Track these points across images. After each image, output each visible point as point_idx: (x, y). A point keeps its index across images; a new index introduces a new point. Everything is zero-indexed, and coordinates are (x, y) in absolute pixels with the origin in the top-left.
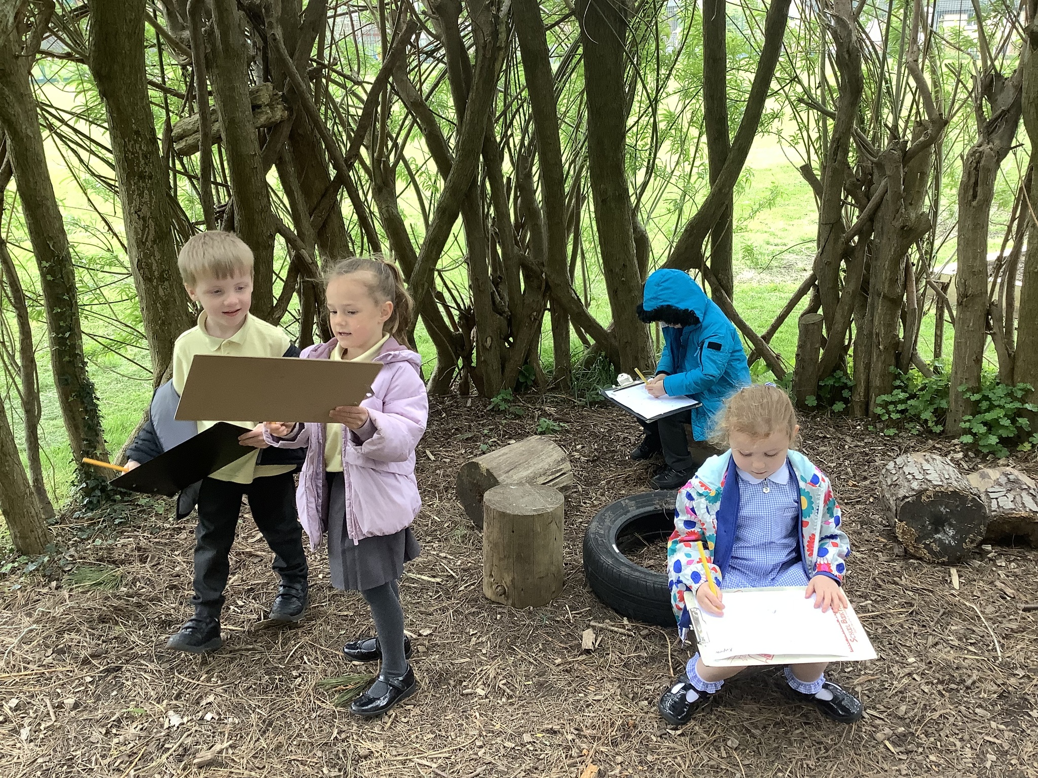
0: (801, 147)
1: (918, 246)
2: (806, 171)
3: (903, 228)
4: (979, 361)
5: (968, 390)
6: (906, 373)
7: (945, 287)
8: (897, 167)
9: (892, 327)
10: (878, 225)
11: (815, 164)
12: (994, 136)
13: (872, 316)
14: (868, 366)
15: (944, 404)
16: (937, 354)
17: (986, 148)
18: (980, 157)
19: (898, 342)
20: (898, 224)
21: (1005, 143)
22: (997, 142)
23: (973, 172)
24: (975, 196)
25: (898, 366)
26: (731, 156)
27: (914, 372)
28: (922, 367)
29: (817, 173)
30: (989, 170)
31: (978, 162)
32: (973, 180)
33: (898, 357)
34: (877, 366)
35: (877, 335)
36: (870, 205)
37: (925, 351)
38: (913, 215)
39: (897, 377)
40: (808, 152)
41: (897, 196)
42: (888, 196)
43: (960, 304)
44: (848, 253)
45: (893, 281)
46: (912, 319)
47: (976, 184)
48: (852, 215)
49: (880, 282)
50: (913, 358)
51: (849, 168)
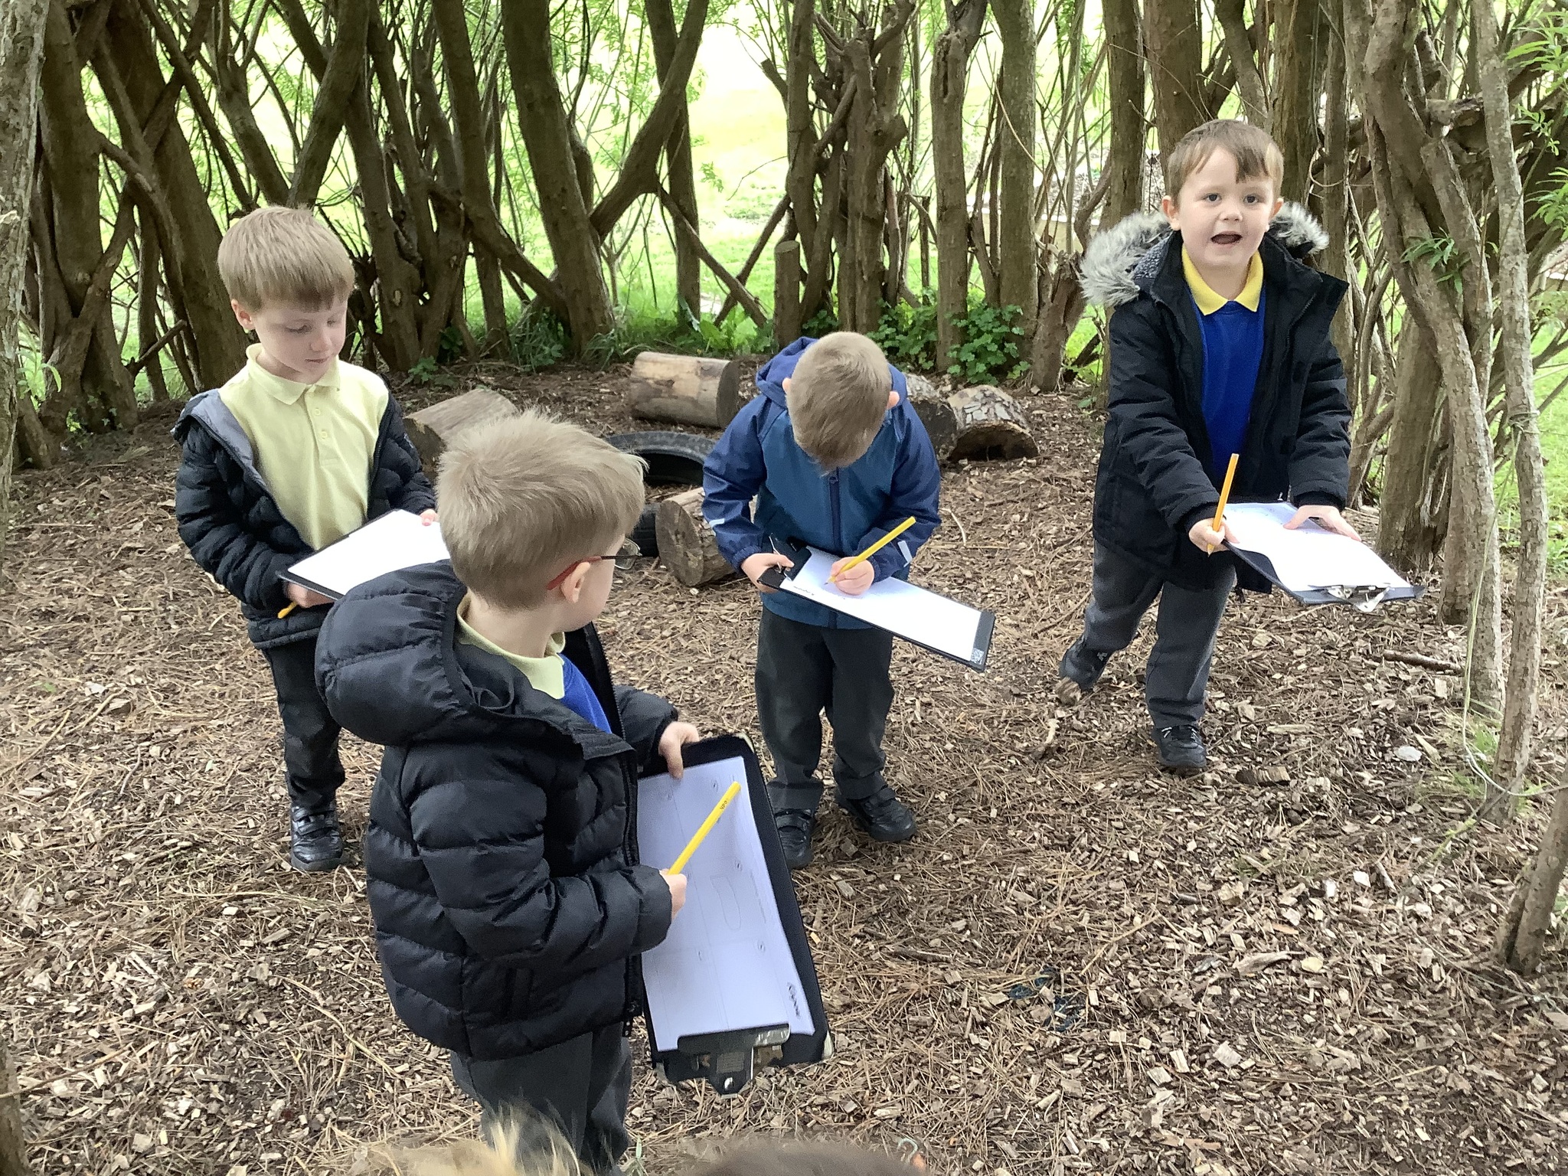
0: (762, 40)
1: (895, 154)
2: (769, 67)
3: (876, 133)
4: (963, 282)
5: (954, 316)
6: (894, 304)
7: (926, 202)
8: (865, 60)
9: (874, 253)
10: (851, 132)
11: (780, 61)
12: (961, 22)
13: (854, 241)
14: (853, 302)
15: (932, 337)
16: (925, 282)
17: (953, 35)
18: (948, 47)
19: (884, 271)
20: (871, 128)
21: (973, 30)
22: (965, 28)
23: (942, 64)
24: (946, 92)
25: (885, 297)
26: (679, 49)
27: (903, 306)
28: (912, 300)
29: (782, 71)
30: (957, 61)
31: (946, 53)
32: (942, 73)
33: (884, 290)
34: (863, 300)
35: (860, 263)
36: (840, 107)
37: (913, 282)
38: (887, 119)
39: (885, 311)
40: (771, 48)
41: (868, 95)
42: (858, 96)
43: (940, 218)
44: (822, 167)
45: (872, 198)
46: (897, 240)
47: (946, 77)
48: (822, 121)
49: (858, 202)
50: (900, 288)
51: (816, 63)
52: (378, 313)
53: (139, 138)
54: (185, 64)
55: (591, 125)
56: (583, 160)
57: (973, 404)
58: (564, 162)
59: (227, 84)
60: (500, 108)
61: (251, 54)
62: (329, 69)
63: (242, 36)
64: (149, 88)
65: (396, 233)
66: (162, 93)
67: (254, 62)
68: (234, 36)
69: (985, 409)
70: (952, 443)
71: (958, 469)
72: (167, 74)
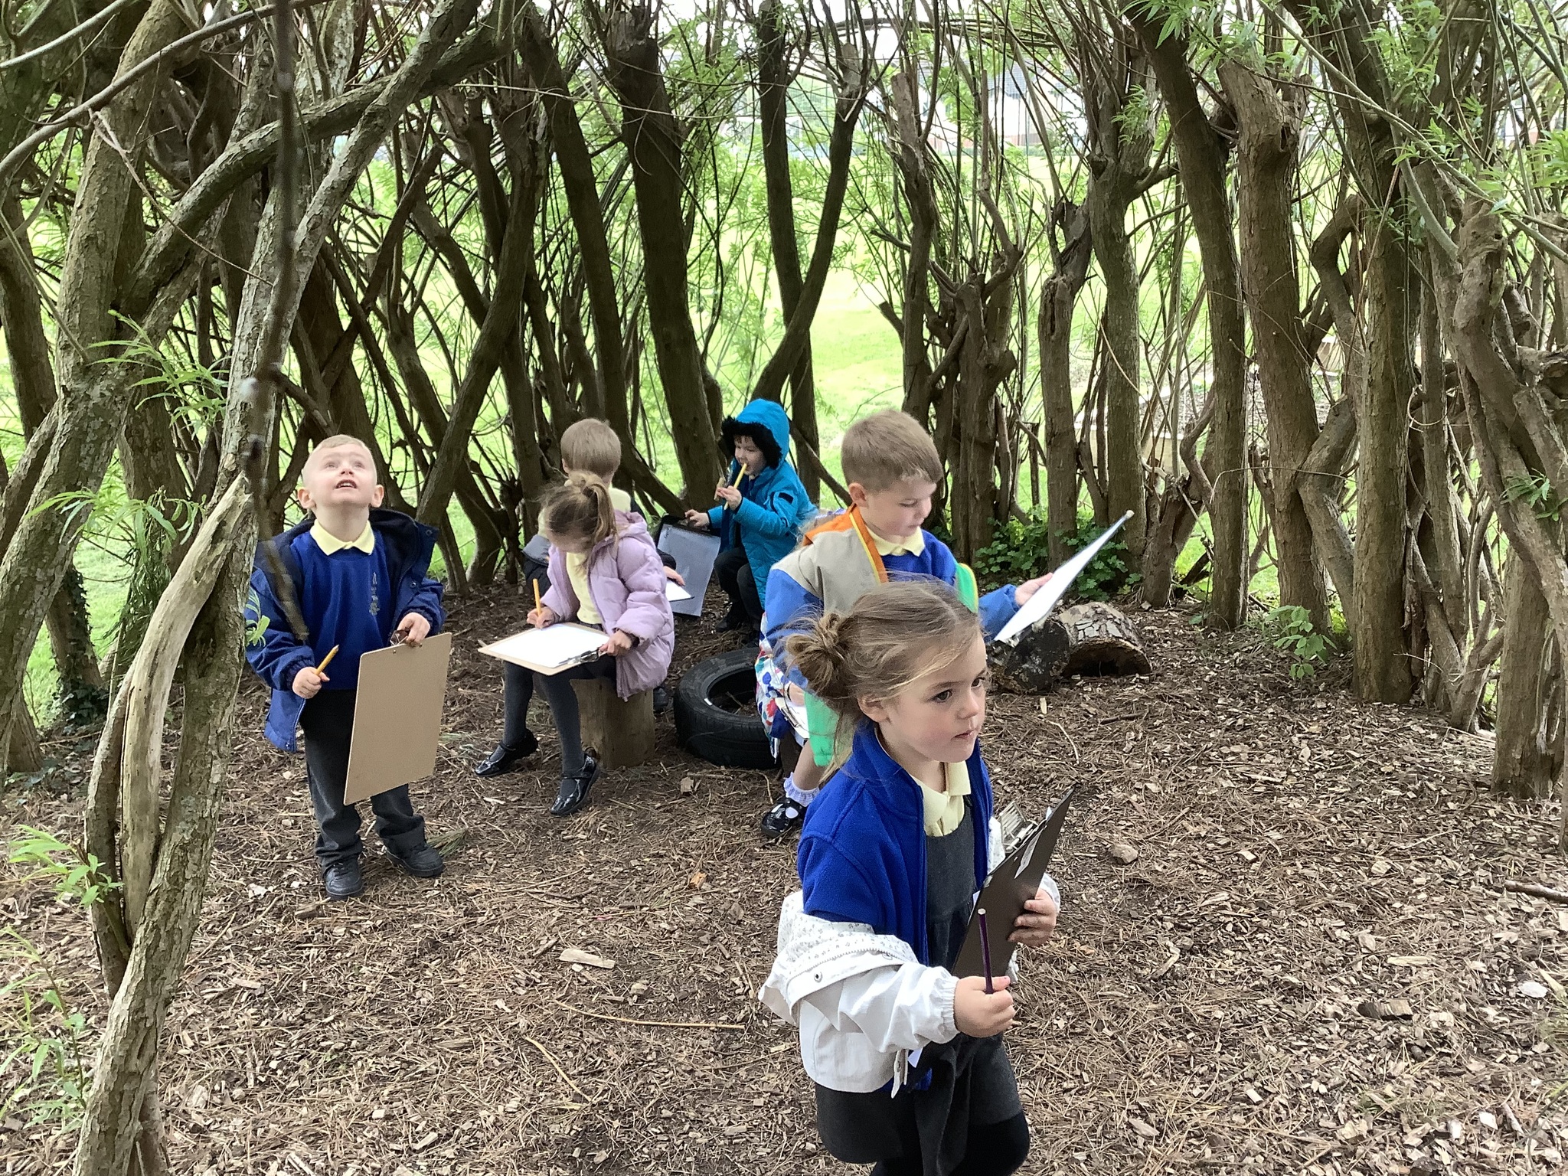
0: (879, 283)
1: (1005, 386)
2: (886, 309)
3: (987, 367)
4: (1073, 502)
5: (1065, 534)
6: (1006, 521)
7: (1035, 428)
8: (976, 303)
9: (987, 474)
10: (963, 365)
11: (897, 301)
12: (1067, 267)
13: (966, 463)
14: (966, 519)
15: (1043, 552)
16: (1036, 500)
17: (1059, 280)
18: (1055, 290)
19: (995, 490)
20: (982, 363)
21: (1078, 274)
22: (1070, 273)
23: (1049, 305)
24: (1053, 330)
25: (997, 516)
26: (804, 294)
27: (1014, 523)
28: (1023, 518)
29: (899, 313)
30: (1063, 303)
31: (1053, 295)
32: (1049, 313)
33: (996, 507)
34: (975, 517)
35: (973, 483)
36: (953, 343)
37: (1023, 500)
38: (997, 353)
39: (997, 528)
40: (889, 291)
41: (979, 333)
42: (970, 333)
43: (1048, 443)
44: (936, 397)
45: (983, 424)
46: (1008, 463)
47: (1053, 318)
48: (935, 355)
49: (971, 428)
50: (1012, 507)
51: (930, 304)
52: (522, 530)
53: (318, 379)
54: (363, 314)
55: (721, 359)
56: (714, 392)
57: (1085, 621)
58: (696, 395)
59: (396, 329)
60: (639, 346)
61: (419, 303)
62: (488, 317)
63: (411, 287)
64: (330, 335)
65: (542, 459)
66: (340, 340)
67: (420, 308)
68: (404, 286)
69: (1096, 626)
70: (1064, 660)
71: (1071, 684)
72: (346, 322)
